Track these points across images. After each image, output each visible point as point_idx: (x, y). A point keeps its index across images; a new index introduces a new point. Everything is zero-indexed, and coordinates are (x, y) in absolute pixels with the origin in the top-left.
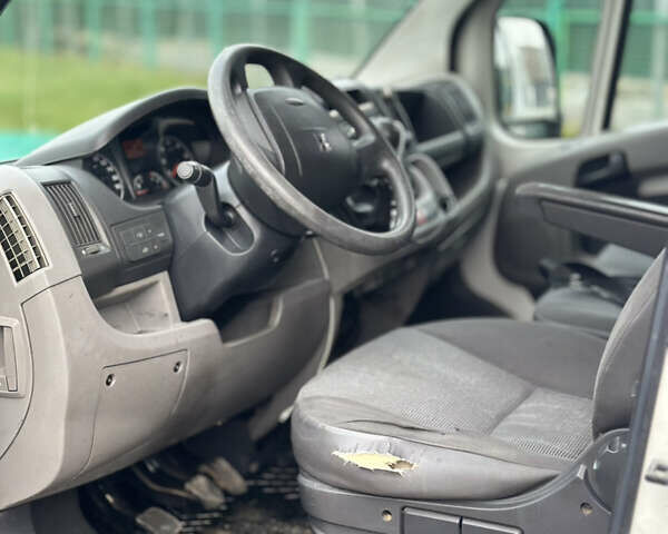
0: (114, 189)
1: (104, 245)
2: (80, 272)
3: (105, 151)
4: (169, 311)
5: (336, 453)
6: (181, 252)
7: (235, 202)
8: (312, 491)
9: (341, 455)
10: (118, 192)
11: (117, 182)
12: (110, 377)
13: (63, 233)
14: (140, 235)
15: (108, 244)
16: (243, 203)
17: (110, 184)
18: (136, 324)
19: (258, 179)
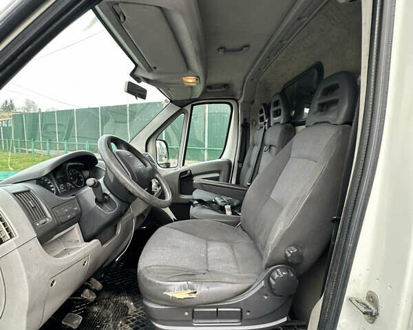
0: (51, 191)
1: (49, 218)
2: (36, 235)
3: (47, 176)
4: (79, 239)
5: (165, 293)
6: (84, 214)
7: (108, 193)
8: (152, 308)
9: (168, 294)
10: (53, 192)
11: (53, 187)
12: (53, 282)
13: (26, 216)
14: (66, 210)
15: (50, 217)
16: (112, 193)
17: (49, 189)
18: (63, 246)
19: (126, 185)
